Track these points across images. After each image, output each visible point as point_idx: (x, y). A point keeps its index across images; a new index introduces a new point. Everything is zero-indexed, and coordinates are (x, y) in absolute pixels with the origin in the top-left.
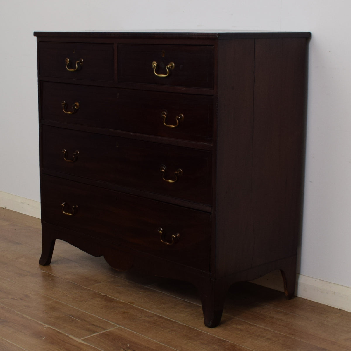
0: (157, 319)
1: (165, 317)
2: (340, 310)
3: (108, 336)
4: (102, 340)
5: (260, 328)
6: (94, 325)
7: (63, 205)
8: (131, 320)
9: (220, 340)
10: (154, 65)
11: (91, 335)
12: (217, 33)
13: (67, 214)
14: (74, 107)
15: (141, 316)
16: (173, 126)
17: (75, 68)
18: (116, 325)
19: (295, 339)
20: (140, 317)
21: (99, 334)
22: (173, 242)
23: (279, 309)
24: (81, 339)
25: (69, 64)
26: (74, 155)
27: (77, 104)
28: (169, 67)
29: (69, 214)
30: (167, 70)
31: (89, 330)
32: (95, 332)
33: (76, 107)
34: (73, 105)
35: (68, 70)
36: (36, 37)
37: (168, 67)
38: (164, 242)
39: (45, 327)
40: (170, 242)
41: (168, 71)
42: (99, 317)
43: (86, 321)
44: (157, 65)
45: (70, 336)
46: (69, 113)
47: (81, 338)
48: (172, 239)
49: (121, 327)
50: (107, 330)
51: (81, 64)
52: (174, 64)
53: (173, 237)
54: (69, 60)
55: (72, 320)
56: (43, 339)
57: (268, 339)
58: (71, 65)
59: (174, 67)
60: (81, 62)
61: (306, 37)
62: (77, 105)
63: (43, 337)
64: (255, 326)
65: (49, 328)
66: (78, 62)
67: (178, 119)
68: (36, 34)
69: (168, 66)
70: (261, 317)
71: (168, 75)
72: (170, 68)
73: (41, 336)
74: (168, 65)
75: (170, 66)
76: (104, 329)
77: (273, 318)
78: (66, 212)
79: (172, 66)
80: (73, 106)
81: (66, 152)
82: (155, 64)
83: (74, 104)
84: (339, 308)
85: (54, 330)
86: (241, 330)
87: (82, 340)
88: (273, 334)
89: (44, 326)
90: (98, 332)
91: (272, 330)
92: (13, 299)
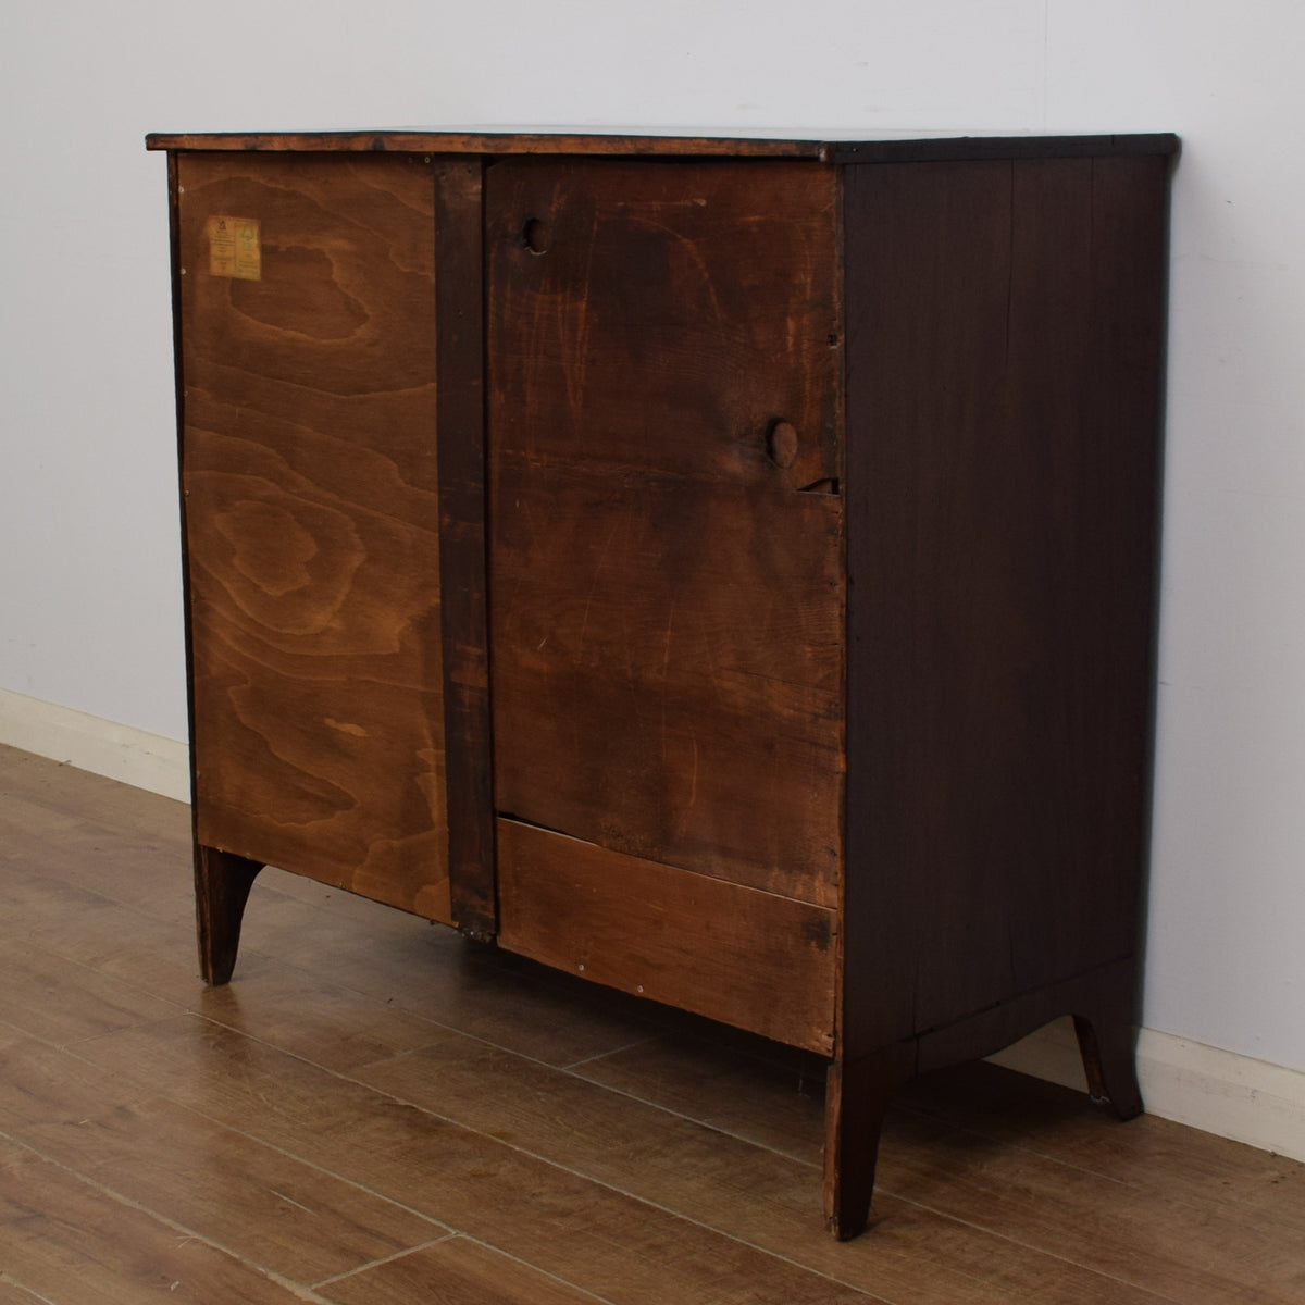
0: (596, 1203)
1: (627, 1194)
2: (1274, 1155)
3: (407, 1270)
4: (390, 1292)
6: (361, 1228)
8: (501, 1207)
9: (830, 1284)
11: (350, 1269)
15: (536, 1191)
18: (444, 1226)
19: (1107, 1278)
20: (534, 1194)
21: (380, 1267)
23: (1047, 1157)
24: (314, 1287)
31: (344, 1251)
32: (363, 1259)
39: (182, 1241)
42: (383, 1198)
43: (334, 1212)
45: (274, 1276)
47: (311, 1284)
49: (463, 1235)
50: (409, 1247)
55: (283, 1209)
56: (172, 1287)
57: (1006, 1278)
63: (174, 1281)
64: (961, 1226)
65: (196, 1241)
70: (982, 1189)
73: (163, 1277)
76: (401, 1246)
77: (1028, 1191)
84: (1270, 1151)
85: (214, 1249)
87: (316, 1291)
88: (1026, 1260)
89: (179, 1234)
90: (375, 1259)
91: (1021, 1243)
92: (71, 1123)
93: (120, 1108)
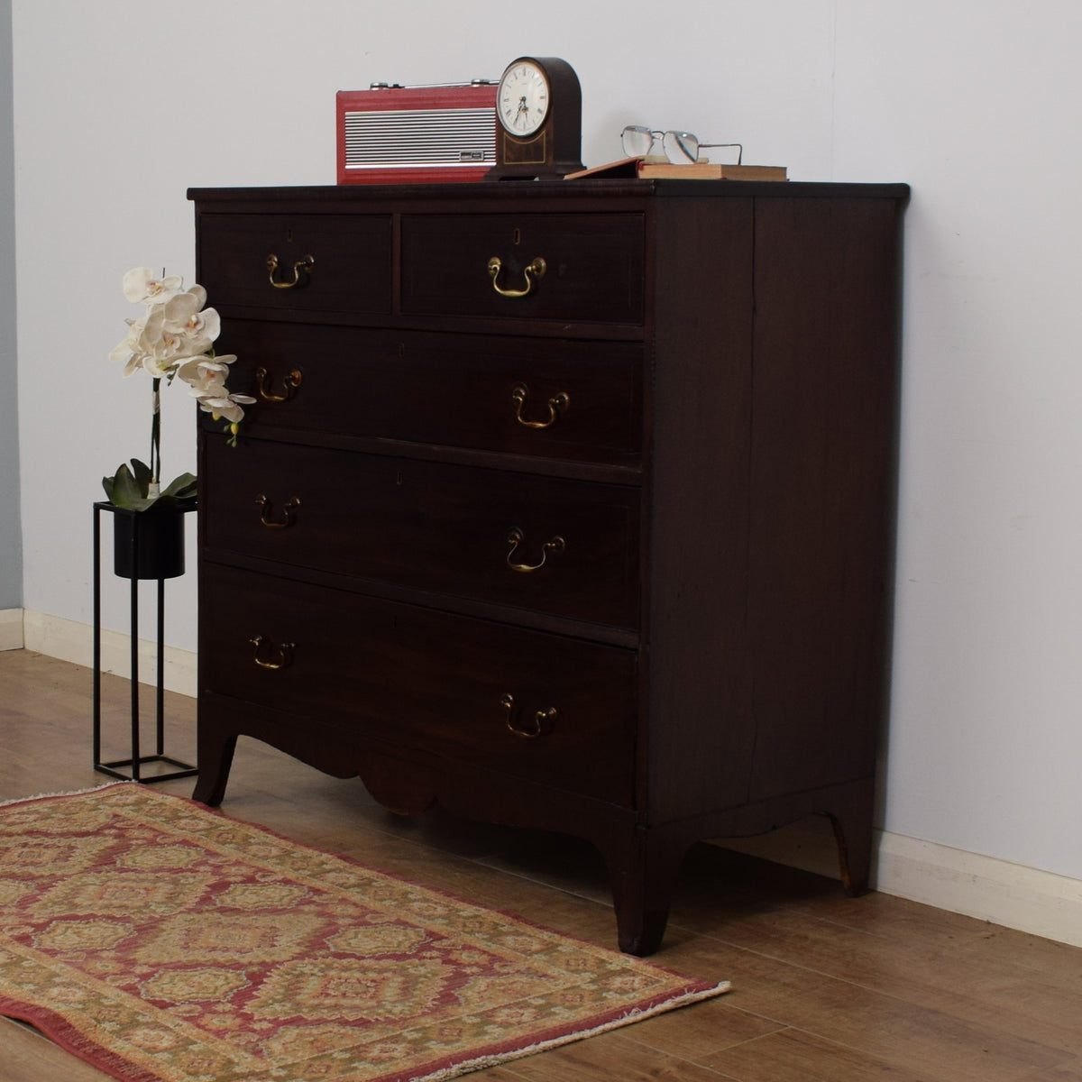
7: (257, 644)
10: (494, 266)
12: (651, 179)
13: (268, 665)
14: (288, 382)
16: (541, 425)
17: (291, 278)
22: (539, 730)
23: (822, 919)
25: (276, 269)
26: (288, 509)
27: (297, 374)
28: (532, 270)
29: (273, 666)
30: (527, 277)
33: (293, 384)
34: (287, 377)
35: (275, 285)
36: (193, 202)
37: (528, 271)
38: (517, 732)
40: (531, 730)
41: (528, 280)
44: (501, 267)
46: (276, 398)
48: (537, 721)
51: (307, 268)
52: (543, 264)
53: (540, 717)
54: (276, 260)
58: (282, 273)
59: (543, 271)
60: (309, 264)
61: (897, 196)
62: (297, 376)
66: (300, 263)
67: (554, 406)
68: (193, 194)
69: (530, 268)
71: (529, 293)
72: (536, 273)
74: (528, 266)
75: (534, 267)
78: (265, 662)
79: (538, 269)
80: (286, 380)
81: (267, 502)
82: (496, 264)
83: (289, 374)
88: (800, 975)
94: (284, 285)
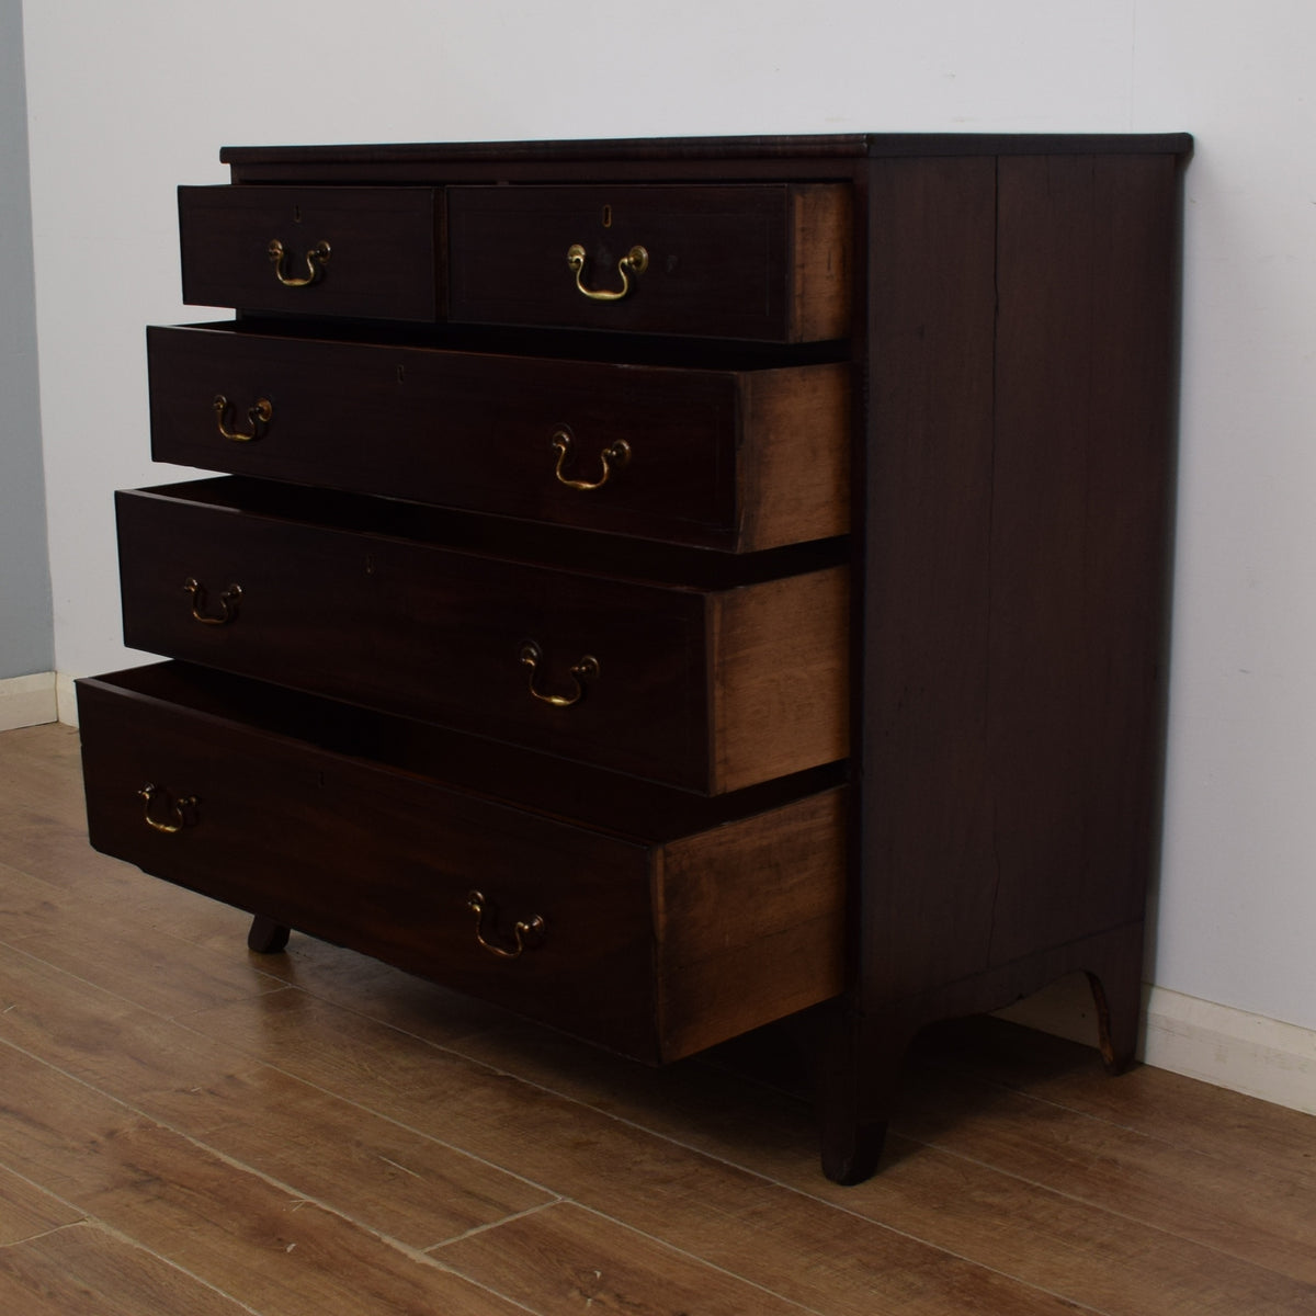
0: (697, 1170)
1: (726, 1162)
3: (519, 1235)
4: (502, 1255)
5: (1070, 1202)
6: (469, 1193)
8: (605, 1174)
9: (931, 1250)
10: (577, 257)
11: (461, 1233)
15: (638, 1160)
17: (304, 274)
18: (550, 1192)
20: (636, 1162)
21: (491, 1231)
23: (1130, 1129)
24: (427, 1250)
25: (282, 261)
28: (629, 263)
30: (622, 274)
31: (454, 1215)
32: (474, 1224)
35: (285, 282)
37: (623, 265)
39: (298, 1204)
41: (624, 278)
42: (489, 1164)
43: (441, 1177)
44: (586, 258)
45: (387, 1239)
47: (423, 1248)
49: (569, 1201)
50: (517, 1212)
51: (321, 259)
52: (645, 255)
54: (280, 247)
55: (393, 1174)
56: (289, 1249)
57: (1102, 1246)
58: (291, 266)
59: (644, 264)
60: (324, 253)
62: (266, 408)
63: (290, 1243)
64: (1052, 1194)
65: (309, 1205)
66: (312, 253)
69: (626, 261)
70: (1071, 1160)
71: (626, 295)
72: (634, 267)
73: (280, 1240)
74: (623, 257)
75: (632, 259)
76: (509, 1211)
77: (1114, 1162)
79: (638, 262)
80: (251, 414)
82: (579, 254)
85: (329, 1213)
86: (1004, 1213)
87: (429, 1254)
88: (1119, 1229)
89: (293, 1197)
90: (485, 1222)
91: (1114, 1212)
92: (183, 1091)
93: (230, 1076)
94: (298, 283)
